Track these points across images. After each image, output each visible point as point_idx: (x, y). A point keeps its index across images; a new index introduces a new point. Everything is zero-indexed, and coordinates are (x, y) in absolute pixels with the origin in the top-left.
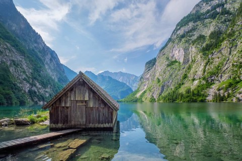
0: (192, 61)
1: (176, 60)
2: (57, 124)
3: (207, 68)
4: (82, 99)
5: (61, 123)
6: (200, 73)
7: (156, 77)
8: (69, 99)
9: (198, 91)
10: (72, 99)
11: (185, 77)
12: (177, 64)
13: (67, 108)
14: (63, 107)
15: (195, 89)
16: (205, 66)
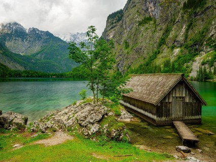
0: (172, 20)
1: (150, 17)
2: (162, 117)
3: (189, 33)
4: (181, 96)
5: (164, 117)
6: (181, 38)
7: (123, 40)
8: (171, 95)
9: (179, 64)
10: (174, 96)
11: (162, 42)
12: (152, 22)
13: (170, 103)
14: (167, 103)
15: (175, 61)
16: (187, 30)
